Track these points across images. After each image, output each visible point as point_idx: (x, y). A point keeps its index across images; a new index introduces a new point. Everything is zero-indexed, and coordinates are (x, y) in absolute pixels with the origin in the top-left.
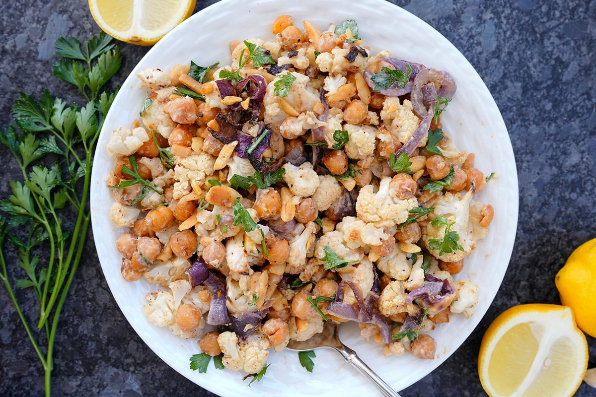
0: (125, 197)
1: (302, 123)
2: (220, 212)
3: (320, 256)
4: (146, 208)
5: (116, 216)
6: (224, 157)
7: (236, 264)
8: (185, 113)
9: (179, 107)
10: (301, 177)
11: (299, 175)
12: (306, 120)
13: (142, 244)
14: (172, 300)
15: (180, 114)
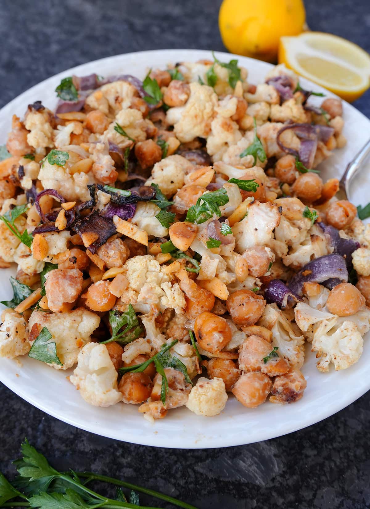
0: (179, 386)
1: (101, 155)
2: (204, 241)
3: (251, 161)
4: (196, 366)
5: (209, 394)
6: (132, 229)
7: (270, 217)
8: (68, 277)
9: (57, 283)
10: (162, 170)
11: (160, 172)
12: (98, 151)
13: (251, 357)
14: (325, 322)
15: (67, 282)
